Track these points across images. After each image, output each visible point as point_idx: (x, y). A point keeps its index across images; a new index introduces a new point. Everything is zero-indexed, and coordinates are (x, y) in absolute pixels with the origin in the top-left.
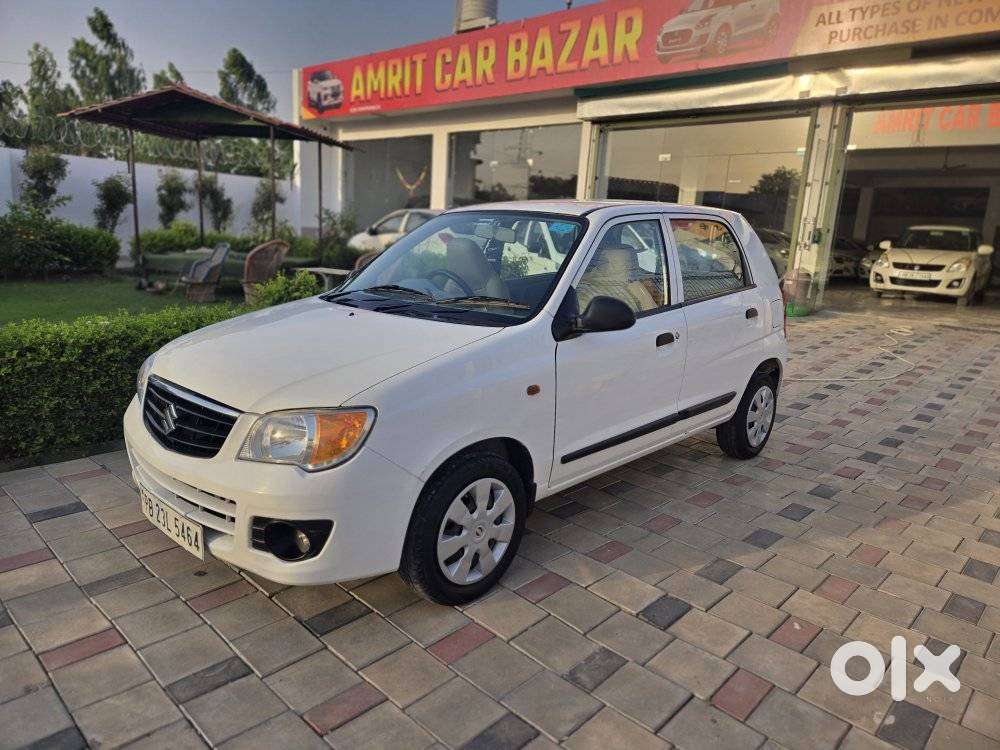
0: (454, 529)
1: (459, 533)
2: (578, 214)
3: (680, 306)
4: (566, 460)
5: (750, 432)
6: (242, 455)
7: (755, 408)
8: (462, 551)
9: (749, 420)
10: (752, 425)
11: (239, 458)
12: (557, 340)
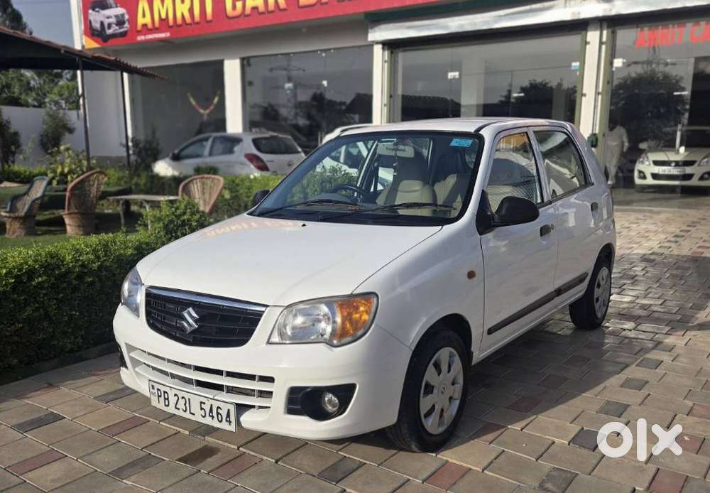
0: (429, 389)
1: (432, 392)
2: (472, 130)
3: (550, 203)
4: (490, 331)
5: (597, 306)
6: (273, 340)
7: (599, 286)
8: (433, 407)
9: (595, 297)
10: (597, 299)
11: (269, 343)
12: (481, 233)
